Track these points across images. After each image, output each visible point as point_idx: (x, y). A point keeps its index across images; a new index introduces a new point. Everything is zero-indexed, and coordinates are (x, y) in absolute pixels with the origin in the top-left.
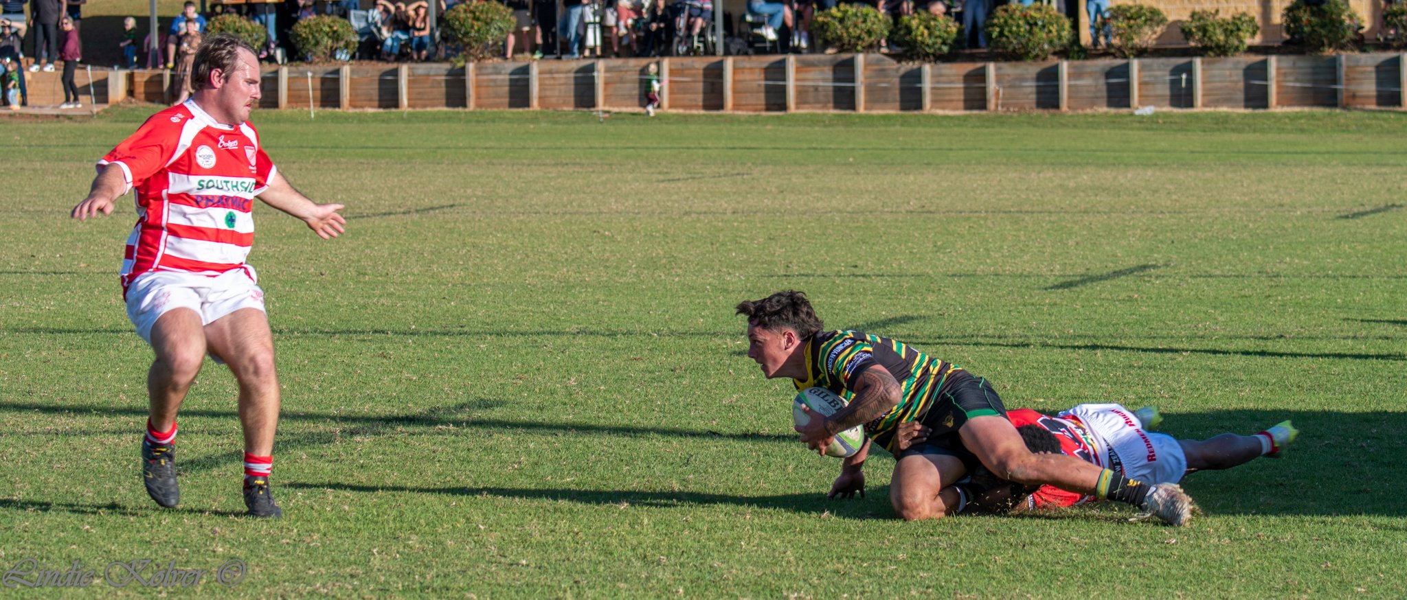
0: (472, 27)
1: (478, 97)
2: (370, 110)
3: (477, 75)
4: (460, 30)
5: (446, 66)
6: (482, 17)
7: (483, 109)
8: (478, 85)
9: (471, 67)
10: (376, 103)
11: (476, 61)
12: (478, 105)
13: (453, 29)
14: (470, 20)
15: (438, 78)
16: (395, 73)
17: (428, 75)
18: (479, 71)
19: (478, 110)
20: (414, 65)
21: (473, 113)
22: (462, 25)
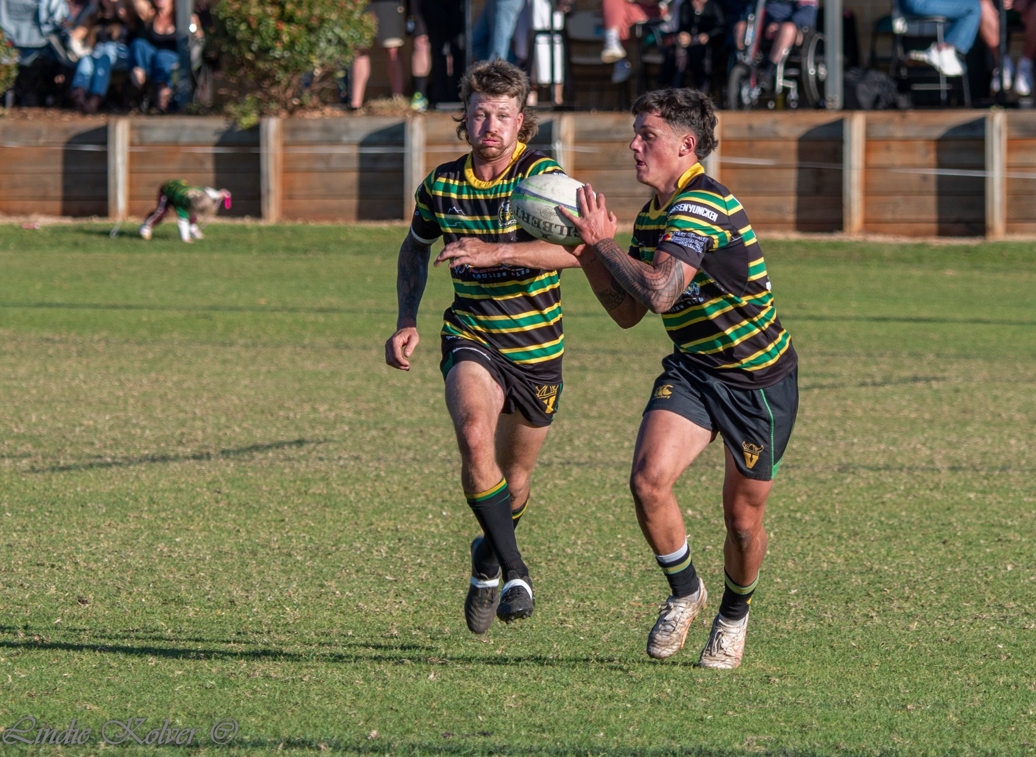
0: (277, 36)
1: (288, 195)
2: (41, 221)
3: (285, 145)
4: (249, 43)
5: (218, 124)
6: (301, 14)
7: (299, 222)
8: (288, 170)
9: (273, 126)
10: (57, 205)
11: (284, 114)
12: (288, 213)
13: (233, 41)
14: (272, 22)
15: (199, 150)
16: (102, 136)
17: (176, 144)
18: (291, 135)
19: (289, 224)
20: (144, 121)
21: (276, 230)
22: (255, 32)
